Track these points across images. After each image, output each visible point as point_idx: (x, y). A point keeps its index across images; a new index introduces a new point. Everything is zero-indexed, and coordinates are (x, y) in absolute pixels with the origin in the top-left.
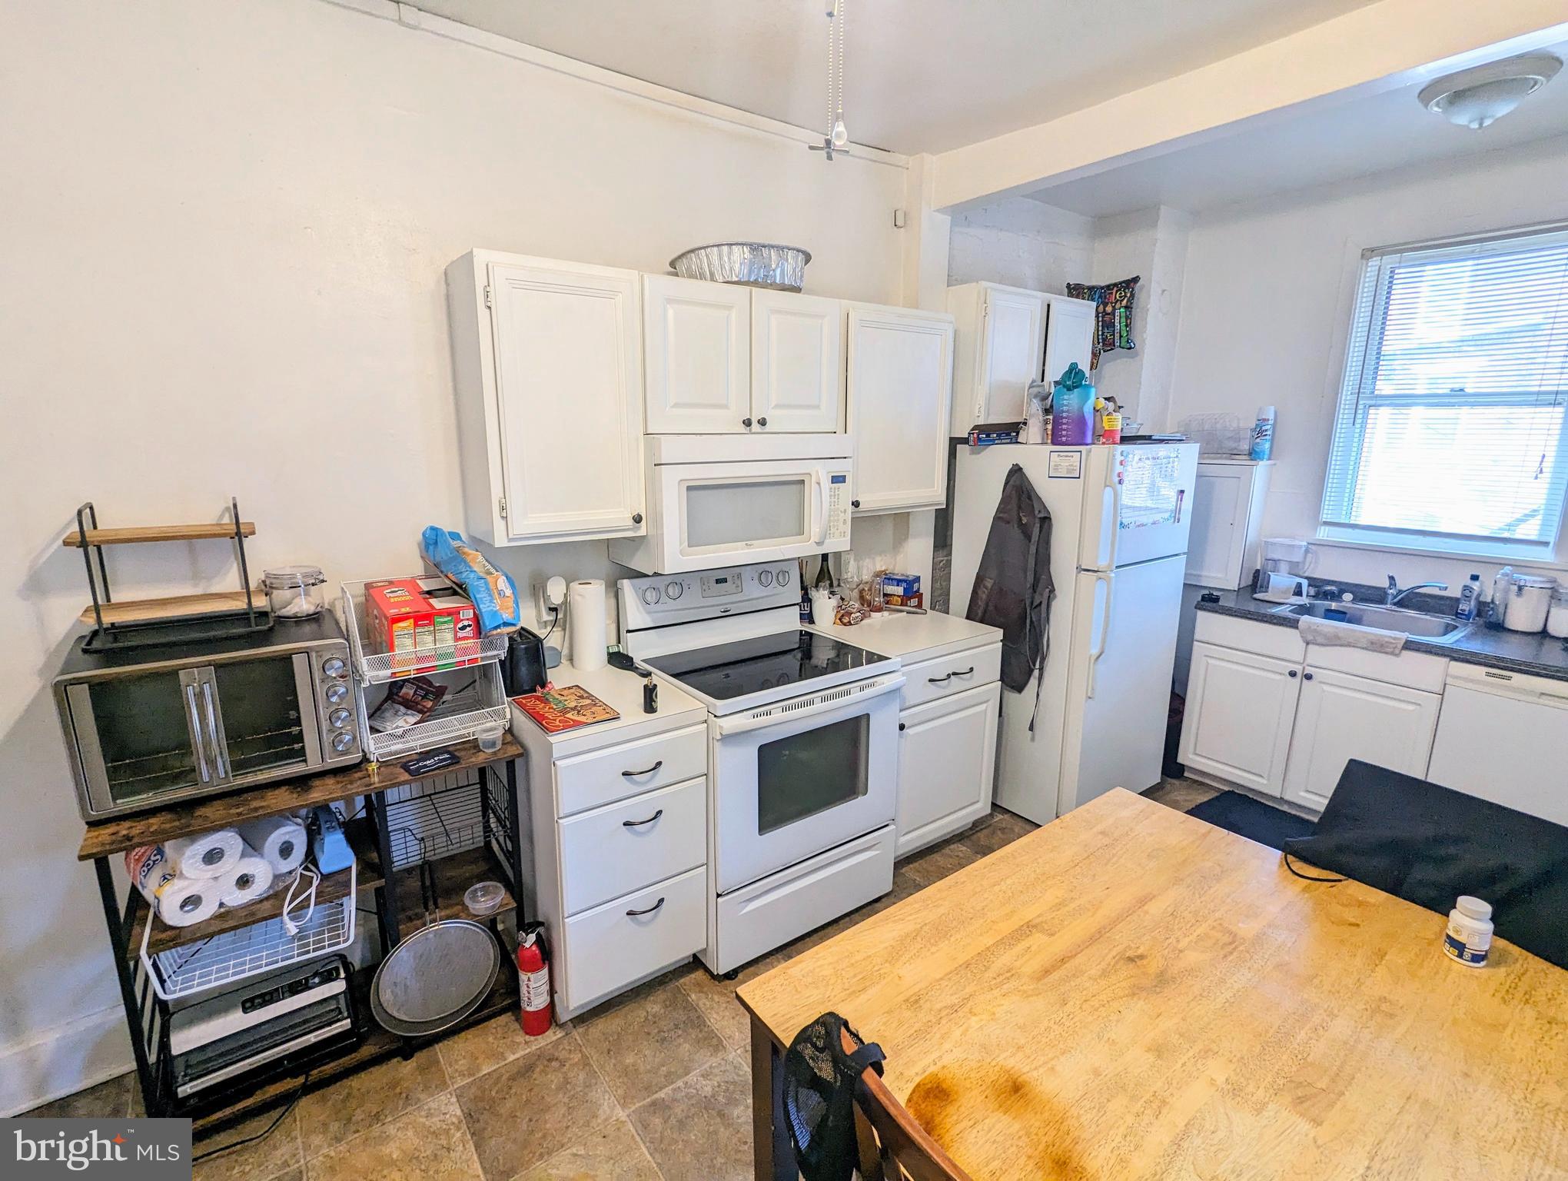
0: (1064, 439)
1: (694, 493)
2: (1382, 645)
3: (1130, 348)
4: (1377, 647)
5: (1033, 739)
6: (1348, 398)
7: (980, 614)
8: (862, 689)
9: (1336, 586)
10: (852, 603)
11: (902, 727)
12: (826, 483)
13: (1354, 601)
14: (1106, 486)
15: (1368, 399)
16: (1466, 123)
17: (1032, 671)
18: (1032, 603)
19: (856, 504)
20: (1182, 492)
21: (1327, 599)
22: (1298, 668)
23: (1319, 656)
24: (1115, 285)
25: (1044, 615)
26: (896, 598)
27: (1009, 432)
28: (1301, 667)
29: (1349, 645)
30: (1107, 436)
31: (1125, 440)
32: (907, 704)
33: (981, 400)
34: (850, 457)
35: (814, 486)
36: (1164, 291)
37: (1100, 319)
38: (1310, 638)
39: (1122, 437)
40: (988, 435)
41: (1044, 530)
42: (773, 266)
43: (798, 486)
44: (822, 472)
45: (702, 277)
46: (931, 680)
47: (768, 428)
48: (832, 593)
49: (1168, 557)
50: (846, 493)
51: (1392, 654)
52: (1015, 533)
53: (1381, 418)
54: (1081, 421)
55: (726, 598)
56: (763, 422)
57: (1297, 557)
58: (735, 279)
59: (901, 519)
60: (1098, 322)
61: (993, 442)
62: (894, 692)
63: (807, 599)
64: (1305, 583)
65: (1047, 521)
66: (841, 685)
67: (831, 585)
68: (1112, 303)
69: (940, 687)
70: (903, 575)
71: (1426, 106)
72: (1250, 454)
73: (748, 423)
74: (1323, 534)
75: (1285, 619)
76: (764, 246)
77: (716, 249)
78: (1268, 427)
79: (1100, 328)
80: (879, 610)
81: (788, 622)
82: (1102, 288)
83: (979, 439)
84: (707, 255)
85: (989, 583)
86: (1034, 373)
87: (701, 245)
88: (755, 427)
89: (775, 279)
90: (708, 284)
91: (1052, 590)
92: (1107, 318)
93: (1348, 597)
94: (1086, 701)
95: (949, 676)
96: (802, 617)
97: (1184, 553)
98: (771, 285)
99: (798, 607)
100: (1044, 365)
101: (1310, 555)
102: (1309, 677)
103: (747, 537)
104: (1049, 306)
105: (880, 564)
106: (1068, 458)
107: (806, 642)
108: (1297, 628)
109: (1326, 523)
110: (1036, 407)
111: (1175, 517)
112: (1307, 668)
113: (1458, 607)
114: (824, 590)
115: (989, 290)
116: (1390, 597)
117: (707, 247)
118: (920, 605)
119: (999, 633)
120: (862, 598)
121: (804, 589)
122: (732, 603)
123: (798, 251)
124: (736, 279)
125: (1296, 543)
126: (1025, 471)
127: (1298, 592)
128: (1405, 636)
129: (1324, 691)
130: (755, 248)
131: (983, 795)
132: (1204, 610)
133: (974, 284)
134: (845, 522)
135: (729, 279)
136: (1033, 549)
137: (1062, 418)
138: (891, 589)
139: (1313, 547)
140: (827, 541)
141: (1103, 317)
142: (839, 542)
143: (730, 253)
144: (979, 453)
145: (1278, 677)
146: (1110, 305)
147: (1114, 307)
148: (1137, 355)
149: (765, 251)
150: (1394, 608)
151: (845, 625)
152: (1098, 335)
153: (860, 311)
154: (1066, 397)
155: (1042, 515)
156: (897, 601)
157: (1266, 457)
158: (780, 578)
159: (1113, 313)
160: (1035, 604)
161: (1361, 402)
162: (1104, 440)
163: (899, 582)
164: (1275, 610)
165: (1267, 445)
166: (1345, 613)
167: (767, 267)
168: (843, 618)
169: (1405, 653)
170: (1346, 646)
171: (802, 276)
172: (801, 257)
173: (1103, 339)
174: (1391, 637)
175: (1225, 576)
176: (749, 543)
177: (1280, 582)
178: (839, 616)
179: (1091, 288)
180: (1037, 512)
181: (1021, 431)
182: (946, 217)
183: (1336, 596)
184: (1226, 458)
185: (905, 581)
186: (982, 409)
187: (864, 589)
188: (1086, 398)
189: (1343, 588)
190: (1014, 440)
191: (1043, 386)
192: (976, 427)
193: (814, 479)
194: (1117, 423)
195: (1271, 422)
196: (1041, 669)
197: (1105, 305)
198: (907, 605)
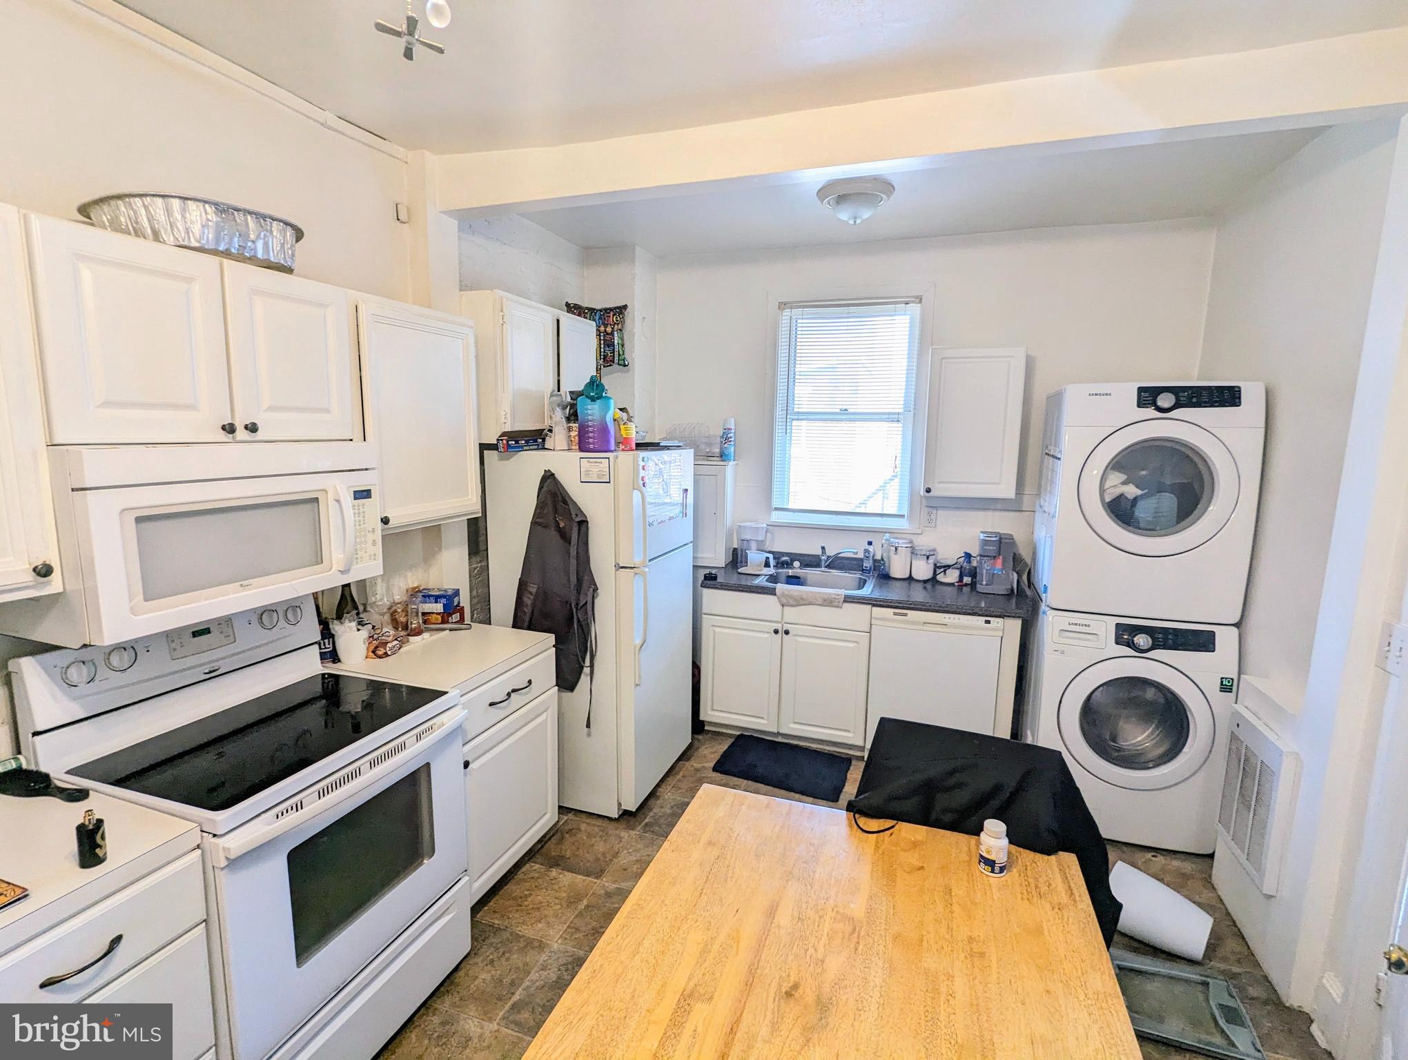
0: (591, 446)
1: (143, 525)
2: (831, 602)
3: (625, 366)
4: (828, 602)
5: (589, 735)
6: (780, 413)
7: (527, 619)
8: (419, 738)
9: (788, 557)
10: (385, 630)
11: (466, 765)
12: (347, 499)
13: (800, 568)
14: (634, 489)
15: (791, 415)
16: (846, 219)
17: (582, 668)
18: (577, 604)
19: (385, 521)
20: (686, 490)
21: (783, 568)
22: (778, 626)
23: (791, 614)
24: (611, 309)
25: (590, 613)
26: (434, 616)
27: (536, 439)
28: (780, 625)
29: (810, 604)
30: (623, 443)
31: (640, 446)
32: (469, 737)
33: (506, 407)
34: (373, 469)
35: (332, 503)
36: (644, 318)
37: (602, 338)
38: (784, 601)
39: (636, 444)
40: (517, 442)
41: (582, 532)
42: (252, 237)
43: (308, 506)
44: (342, 487)
45: (138, 233)
46: (492, 704)
47: (260, 435)
48: (361, 623)
49: (680, 547)
50: (372, 509)
51: (837, 607)
52: (553, 534)
53: (801, 429)
54: (604, 430)
55: (211, 653)
56: (252, 428)
57: (760, 538)
58: (194, 244)
59: (432, 533)
60: (600, 340)
61: (521, 448)
62: (458, 730)
63: (327, 633)
64: (771, 556)
65: (584, 525)
66: (392, 740)
67: (358, 614)
68: (611, 325)
69: (500, 708)
70: (439, 590)
71: (822, 202)
72: (721, 456)
73: (230, 429)
74: (776, 517)
75: (763, 588)
76: (238, 210)
77: (160, 200)
78: (732, 435)
79: (602, 346)
80: (418, 632)
81: (308, 666)
82: (601, 311)
83: (509, 446)
84: (146, 207)
85: (533, 589)
86: (552, 385)
87: (136, 191)
88: (241, 434)
89: (256, 252)
90: (150, 245)
91: (596, 589)
92: (608, 337)
93: (796, 564)
94: (635, 687)
95: (509, 695)
96: (323, 657)
97: (691, 542)
98: (250, 259)
99: (316, 646)
100: (559, 375)
101: (769, 534)
102: (787, 632)
103: (243, 577)
104: (558, 321)
105: (412, 579)
106: (596, 465)
107: (332, 687)
108: (775, 594)
109: (776, 509)
110: (559, 416)
111: (683, 512)
112: (785, 625)
113: (863, 565)
114: (350, 621)
115: (504, 299)
116: (823, 563)
117: (146, 195)
118: (462, 620)
119: (551, 639)
120: (395, 623)
121: (324, 624)
122: (221, 659)
123: (286, 224)
124: (197, 245)
125: (760, 525)
126: (556, 476)
127: (767, 565)
128: (843, 592)
129: (797, 641)
130: (224, 210)
131: (550, 808)
132: (708, 587)
133: (489, 291)
134: (374, 543)
135: (186, 243)
136: (573, 552)
137: (589, 426)
138: (429, 607)
139: (771, 528)
140: (353, 567)
141: (604, 336)
142: (369, 566)
143: (184, 211)
144: (508, 459)
145: (766, 635)
146: (609, 326)
147: (613, 328)
148: (628, 371)
149: (239, 217)
150: (826, 570)
151: (380, 657)
152: (600, 352)
153: (370, 305)
154: (589, 407)
155: (578, 519)
156: (437, 619)
157: (732, 458)
158: (290, 615)
159: (612, 334)
160: (581, 604)
161: (788, 417)
162: (623, 447)
163: (437, 599)
164: (757, 581)
165: (732, 449)
166: (798, 578)
167: (244, 236)
168: (378, 649)
169: (846, 605)
170: (809, 605)
171: (293, 255)
172: (289, 232)
173: (604, 355)
174: (835, 594)
175: (717, 558)
176: (245, 583)
177: (755, 558)
178: (372, 648)
179: (592, 310)
180: (574, 516)
181: (547, 438)
182: (452, 220)
183: (788, 565)
184: (704, 459)
185: (444, 597)
186: (508, 416)
187: (395, 611)
188: (607, 408)
189: (794, 557)
190: (540, 447)
191: (561, 395)
192: (504, 434)
193: (331, 497)
194: (633, 432)
195: (733, 431)
196: (592, 666)
197: (606, 326)
198: (448, 622)
